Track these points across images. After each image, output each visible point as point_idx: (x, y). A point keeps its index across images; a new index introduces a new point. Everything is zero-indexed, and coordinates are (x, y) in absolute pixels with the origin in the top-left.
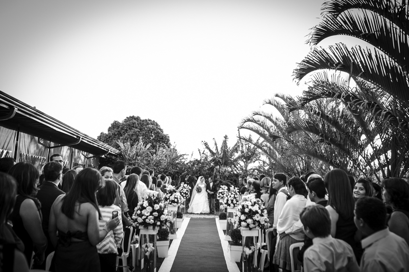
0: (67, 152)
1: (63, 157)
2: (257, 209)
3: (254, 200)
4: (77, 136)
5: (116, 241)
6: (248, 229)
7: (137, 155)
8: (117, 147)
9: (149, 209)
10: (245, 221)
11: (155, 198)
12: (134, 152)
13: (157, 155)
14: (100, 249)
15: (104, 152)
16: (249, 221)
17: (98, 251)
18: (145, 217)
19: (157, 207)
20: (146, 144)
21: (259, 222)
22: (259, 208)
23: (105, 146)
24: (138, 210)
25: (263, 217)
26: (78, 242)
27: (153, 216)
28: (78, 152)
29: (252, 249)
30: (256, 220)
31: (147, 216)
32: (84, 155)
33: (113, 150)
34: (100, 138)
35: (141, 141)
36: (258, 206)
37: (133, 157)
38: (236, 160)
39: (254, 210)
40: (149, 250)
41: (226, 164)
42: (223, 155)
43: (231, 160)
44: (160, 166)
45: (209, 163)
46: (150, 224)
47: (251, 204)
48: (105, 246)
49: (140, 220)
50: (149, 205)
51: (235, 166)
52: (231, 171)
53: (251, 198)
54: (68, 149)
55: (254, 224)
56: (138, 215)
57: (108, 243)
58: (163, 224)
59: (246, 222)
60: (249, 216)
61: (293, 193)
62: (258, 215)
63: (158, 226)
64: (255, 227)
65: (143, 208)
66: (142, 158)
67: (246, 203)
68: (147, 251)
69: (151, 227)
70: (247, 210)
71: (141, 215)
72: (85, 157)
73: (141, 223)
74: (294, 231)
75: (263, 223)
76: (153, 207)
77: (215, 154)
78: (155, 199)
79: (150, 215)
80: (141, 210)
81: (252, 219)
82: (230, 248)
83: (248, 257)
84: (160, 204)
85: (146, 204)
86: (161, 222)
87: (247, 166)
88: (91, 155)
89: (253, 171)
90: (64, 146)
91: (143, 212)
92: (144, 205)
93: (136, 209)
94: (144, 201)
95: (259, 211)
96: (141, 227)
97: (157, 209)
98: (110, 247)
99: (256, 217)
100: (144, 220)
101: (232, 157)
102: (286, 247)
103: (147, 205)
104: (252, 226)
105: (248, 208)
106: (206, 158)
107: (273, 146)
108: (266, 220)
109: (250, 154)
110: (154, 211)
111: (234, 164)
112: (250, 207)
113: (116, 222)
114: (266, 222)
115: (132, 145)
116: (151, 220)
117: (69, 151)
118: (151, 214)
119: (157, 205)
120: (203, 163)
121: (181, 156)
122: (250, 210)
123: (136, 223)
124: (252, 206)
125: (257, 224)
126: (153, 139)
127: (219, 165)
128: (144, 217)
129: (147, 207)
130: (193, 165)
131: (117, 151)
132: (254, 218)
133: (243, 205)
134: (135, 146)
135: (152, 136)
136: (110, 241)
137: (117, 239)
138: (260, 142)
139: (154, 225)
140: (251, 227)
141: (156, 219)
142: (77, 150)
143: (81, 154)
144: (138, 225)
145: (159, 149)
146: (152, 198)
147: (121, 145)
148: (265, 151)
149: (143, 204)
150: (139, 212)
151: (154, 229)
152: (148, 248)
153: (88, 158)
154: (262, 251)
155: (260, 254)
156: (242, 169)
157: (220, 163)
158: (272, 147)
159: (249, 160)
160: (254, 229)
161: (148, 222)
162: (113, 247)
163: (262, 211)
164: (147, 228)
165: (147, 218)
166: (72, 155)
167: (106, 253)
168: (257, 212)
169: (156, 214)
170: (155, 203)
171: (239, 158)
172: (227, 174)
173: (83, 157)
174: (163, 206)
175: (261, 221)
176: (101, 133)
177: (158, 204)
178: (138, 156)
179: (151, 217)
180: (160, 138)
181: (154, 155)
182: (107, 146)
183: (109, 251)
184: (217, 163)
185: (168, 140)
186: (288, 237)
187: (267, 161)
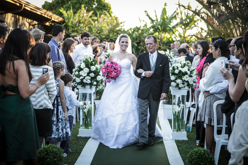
0: (11, 19)
1: (8, 25)
2: (187, 70)
3: (184, 62)
4: (20, 4)
5: (50, 98)
6: (178, 88)
7: (79, 22)
8: (61, 15)
9: (86, 70)
10: (174, 81)
11: (92, 60)
12: (77, 20)
13: (98, 22)
14: (35, 106)
15: (48, 20)
16: (179, 81)
17: (34, 107)
18: (83, 77)
19: (93, 68)
20: (88, 11)
21: (187, 82)
22: (189, 70)
23: (49, 14)
24: (76, 71)
25: (191, 78)
26: (11, 95)
27: (90, 76)
28: (22, 19)
29: (181, 106)
30: (185, 81)
31: (85, 77)
32: (28, 22)
33: (56, 18)
34: (44, 7)
35: (83, 8)
36: (187, 67)
37: (76, 24)
38: (174, 27)
39: (183, 72)
40: (87, 107)
41: (165, 30)
42: (163, 21)
43: (169, 27)
44: (102, 33)
45: (148, 30)
46: (87, 84)
47: (181, 65)
48: (40, 102)
49: (78, 80)
50: (86, 67)
51: (173, 33)
52: (170, 38)
53: (181, 60)
54: (12, 16)
55: (183, 84)
56: (76, 76)
57: (42, 100)
58: (99, 84)
59: (176, 82)
60: (179, 77)
61: (219, 55)
62: (187, 76)
63: (94, 85)
64: (184, 87)
65: (80, 69)
66: (85, 25)
67: (176, 65)
68: (85, 108)
69: (88, 87)
70: (177, 71)
71: (78, 76)
72: (30, 24)
73: (79, 83)
74: (218, 91)
75: (191, 83)
76: (90, 68)
77: (154, 21)
78: (91, 62)
79: (87, 76)
80: (79, 71)
81: (182, 79)
82: (163, 106)
83: (177, 113)
84: (96, 66)
85: (83, 65)
86: (97, 82)
87: (185, 32)
88: (35, 22)
89: (191, 38)
90: (8, 13)
91: (81, 73)
92: (82, 67)
93: (74, 70)
94: (81, 63)
95: (189, 72)
96: (79, 87)
97: (93, 70)
98: (44, 103)
99: (186, 78)
100: (82, 80)
101: (171, 24)
102: (210, 105)
103: (85, 66)
104: (181, 85)
105: (178, 69)
106: (146, 25)
107: (211, 13)
108: (194, 81)
109: (188, 20)
110: (90, 72)
111: (172, 31)
112: (180, 69)
113: (46, 77)
114: (194, 82)
115: (75, 13)
116: (88, 80)
117: (13, 19)
118: (88, 74)
119: (93, 67)
120: (142, 30)
121: (121, 23)
122: (180, 71)
123: (74, 83)
124: (182, 67)
125: (186, 84)
126: (96, 8)
127: (158, 32)
128: (81, 78)
129: (84, 69)
130: (133, 32)
131: (61, 19)
132: (183, 78)
133: (174, 67)
134: (78, 14)
135: (95, 4)
136: (45, 98)
137: (51, 96)
138: (199, 9)
139: (91, 85)
140: (180, 87)
141: (92, 79)
142: (21, 18)
143: (25, 21)
144: (76, 85)
145: (100, 16)
146: (89, 60)
147: (64, 12)
148: (202, 18)
149: (80, 66)
150: (77, 73)
151: (91, 87)
152: (86, 105)
153: (32, 25)
154: (191, 109)
155: (189, 112)
156: (180, 36)
157: (159, 30)
158: (209, 14)
159: (187, 26)
160: (183, 88)
161: (85, 82)
162: (47, 103)
163: (191, 72)
164: (85, 88)
165: (84, 78)
166: (16, 22)
167: (41, 108)
168: (186, 73)
169: (92, 75)
170: (92, 65)
171: (177, 25)
172: (165, 40)
173: (27, 24)
174: (99, 68)
175: (189, 81)
176: (46, 2)
177: (95, 66)
178: (81, 24)
179: (88, 77)
180: (102, 6)
181: (96, 22)
182: (50, 13)
183: (43, 107)
184: (156, 30)
185: (110, 8)
186: (213, 96)
187: (206, 28)
